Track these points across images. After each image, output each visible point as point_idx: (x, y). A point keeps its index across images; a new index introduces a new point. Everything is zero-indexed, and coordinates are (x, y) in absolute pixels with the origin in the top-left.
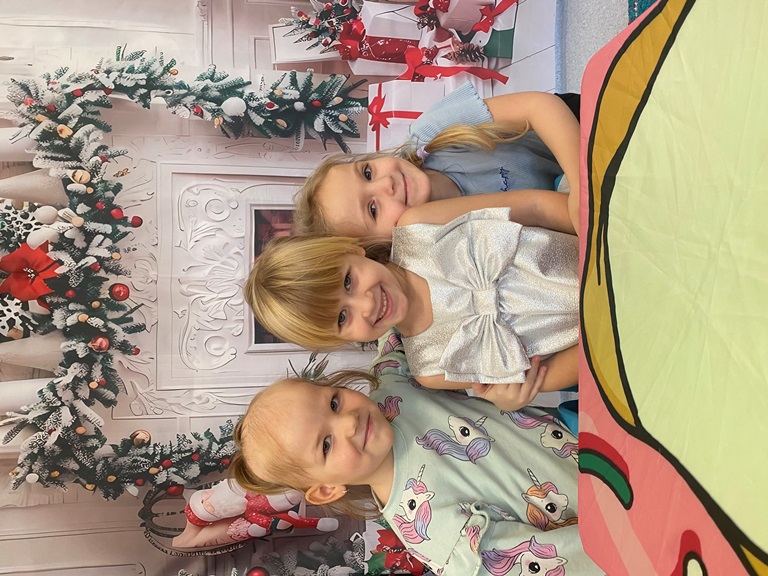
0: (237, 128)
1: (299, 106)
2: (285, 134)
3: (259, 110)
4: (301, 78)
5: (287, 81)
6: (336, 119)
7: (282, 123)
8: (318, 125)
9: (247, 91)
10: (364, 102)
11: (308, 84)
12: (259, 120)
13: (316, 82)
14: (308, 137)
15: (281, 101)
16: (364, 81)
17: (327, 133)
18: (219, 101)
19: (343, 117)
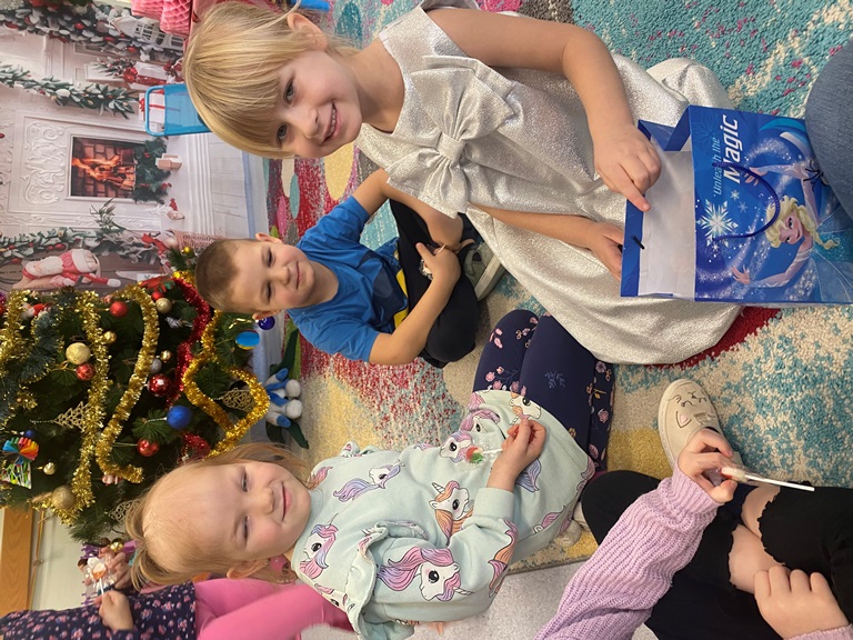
0: (65, 102)
1: (101, 96)
2: (91, 107)
3: (78, 95)
4: (102, 87)
5: (94, 86)
6: (121, 105)
7: (91, 102)
8: (111, 105)
9: (71, 88)
10: (137, 99)
11: (106, 89)
12: (78, 100)
13: (110, 89)
14: (105, 110)
15: (90, 93)
16: (137, 91)
17: (116, 110)
18: (55, 90)
19: (125, 104)
